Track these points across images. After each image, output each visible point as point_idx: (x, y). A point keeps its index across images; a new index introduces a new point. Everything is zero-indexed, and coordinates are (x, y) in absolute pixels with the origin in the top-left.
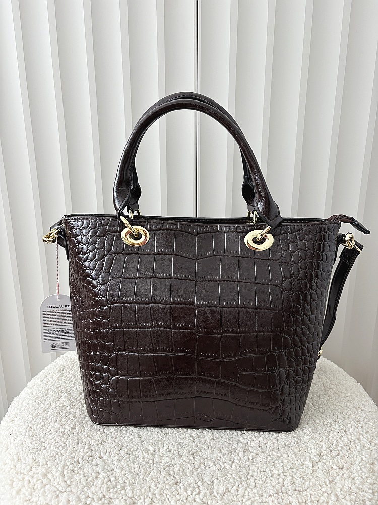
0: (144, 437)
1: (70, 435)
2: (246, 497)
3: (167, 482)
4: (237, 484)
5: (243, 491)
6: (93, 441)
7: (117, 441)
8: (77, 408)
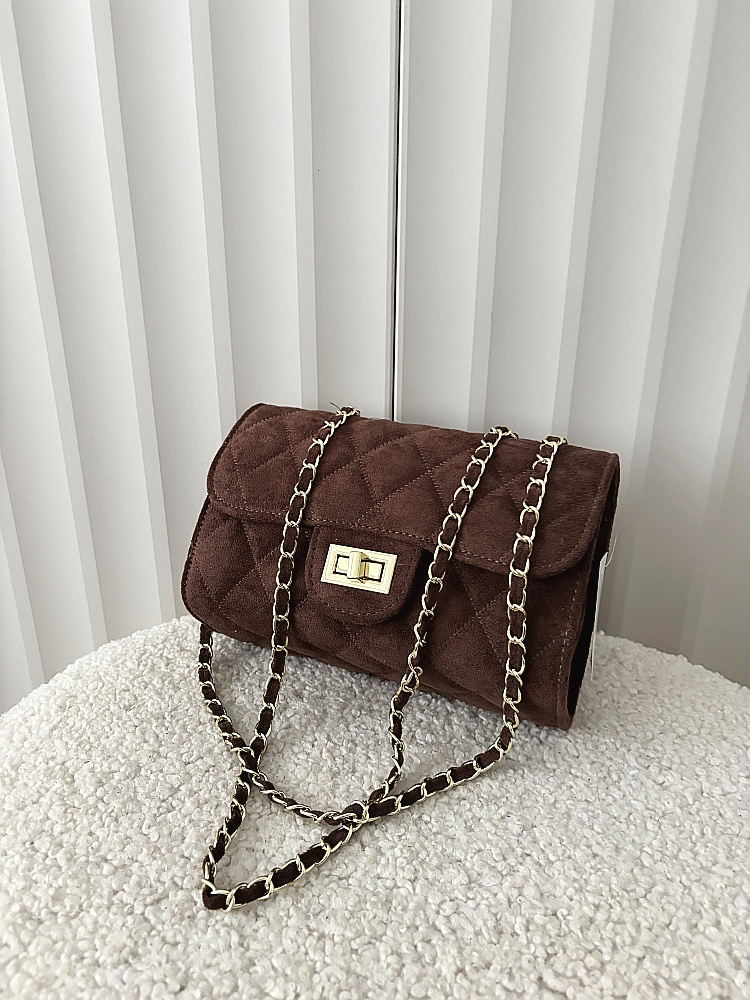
0: (254, 946)
1: (47, 923)
6: (107, 949)
7: (174, 955)
8: (82, 829)
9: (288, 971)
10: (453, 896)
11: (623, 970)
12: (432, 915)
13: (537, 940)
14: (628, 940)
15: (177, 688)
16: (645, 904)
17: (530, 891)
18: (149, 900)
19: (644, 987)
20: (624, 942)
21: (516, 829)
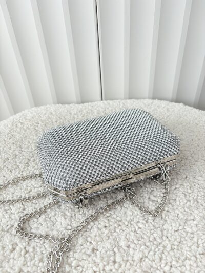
2: (163, 261)
3: (83, 251)
4: (153, 248)
5: (160, 255)
9: (72, 208)
15: (25, 131)
19: (181, 196)
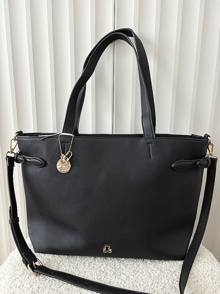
10: (124, 280)
11: (159, 292)
12: (120, 285)
13: (142, 287)
14: (160, 286)
16: (163, 279)
17: (139, 278)
18: (58, 287)
20: (159, 286)
21: (136, 266)
